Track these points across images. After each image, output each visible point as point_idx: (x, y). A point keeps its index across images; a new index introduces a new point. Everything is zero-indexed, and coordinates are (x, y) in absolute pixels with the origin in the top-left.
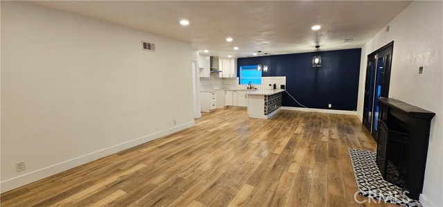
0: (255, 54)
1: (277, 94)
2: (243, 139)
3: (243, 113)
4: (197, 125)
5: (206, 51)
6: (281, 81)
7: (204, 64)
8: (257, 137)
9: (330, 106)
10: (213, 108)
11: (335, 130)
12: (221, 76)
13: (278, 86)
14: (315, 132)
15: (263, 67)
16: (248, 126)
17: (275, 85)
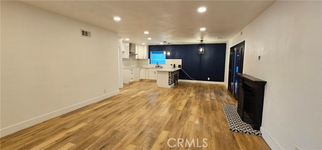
0: (162, 44)
1: (176, 71)
2: (156, 101)
3: (154, 84)
4: (121, 93)
5: (127, 39)
6: (179, 62)
7: (125, 48)
8: (166, 100)
9: (209, 79)
10: (131, 81)
11: (213, 94)
12: (137, 58)
13: (177, 66)
14: (201, 96)
15: (167, 52)
16: (158, 93)
17: (174, 65)
